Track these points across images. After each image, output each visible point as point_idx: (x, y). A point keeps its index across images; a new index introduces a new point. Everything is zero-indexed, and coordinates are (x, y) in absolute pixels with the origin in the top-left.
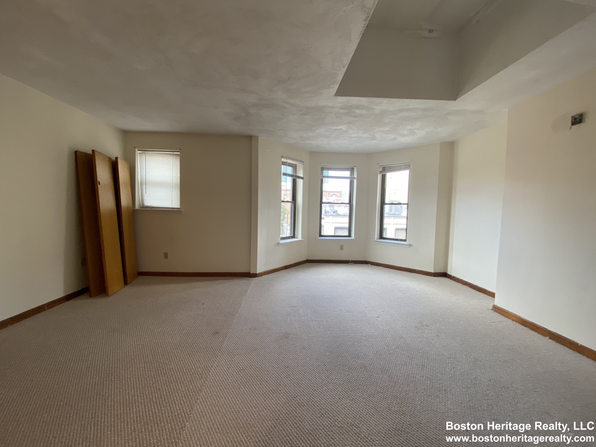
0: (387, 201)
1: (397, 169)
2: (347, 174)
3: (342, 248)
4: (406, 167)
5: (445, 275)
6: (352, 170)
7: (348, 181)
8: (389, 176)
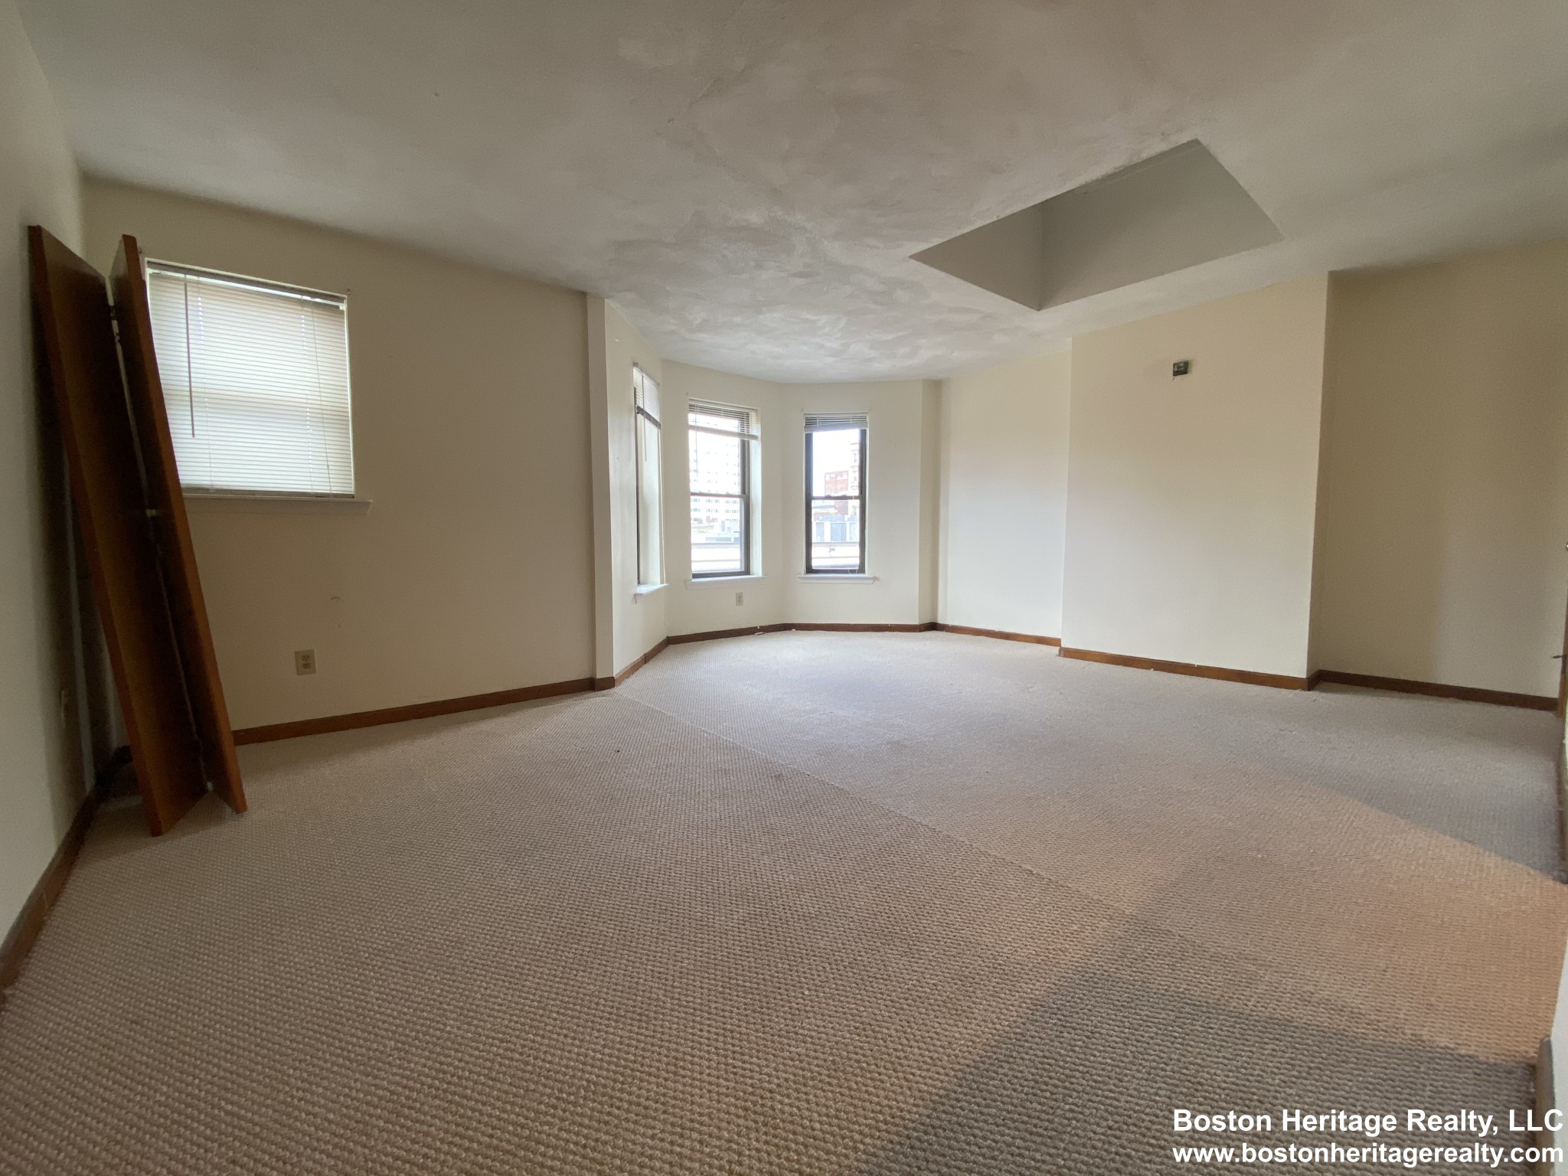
0: (815, 493)
1: (831, 426)
2: (733, 425)
3: (739, 599)
4: (859, 421)
5: (933, 627)
6: (743, 417)
7: (737, 441)
8: (819, 438)
